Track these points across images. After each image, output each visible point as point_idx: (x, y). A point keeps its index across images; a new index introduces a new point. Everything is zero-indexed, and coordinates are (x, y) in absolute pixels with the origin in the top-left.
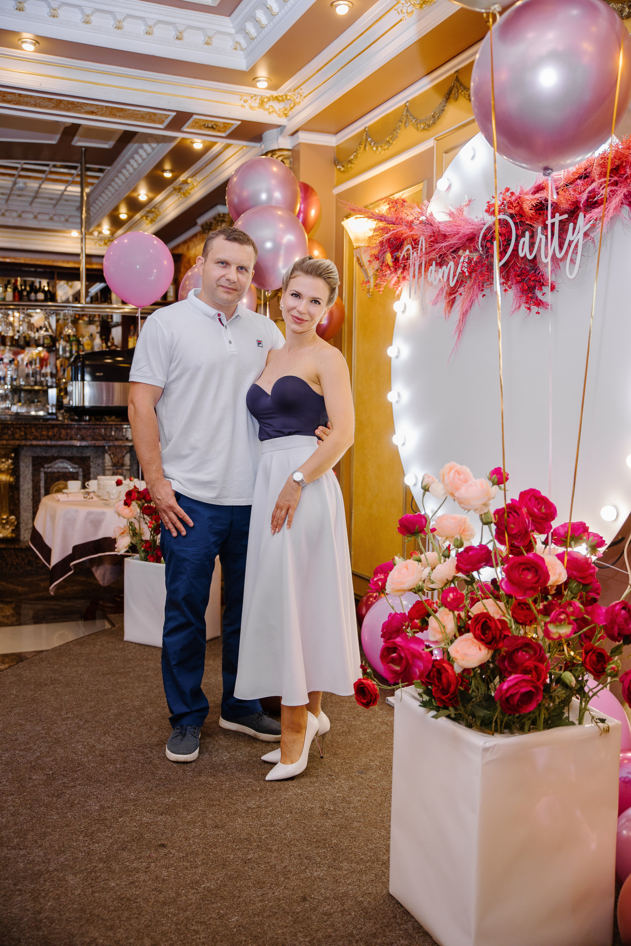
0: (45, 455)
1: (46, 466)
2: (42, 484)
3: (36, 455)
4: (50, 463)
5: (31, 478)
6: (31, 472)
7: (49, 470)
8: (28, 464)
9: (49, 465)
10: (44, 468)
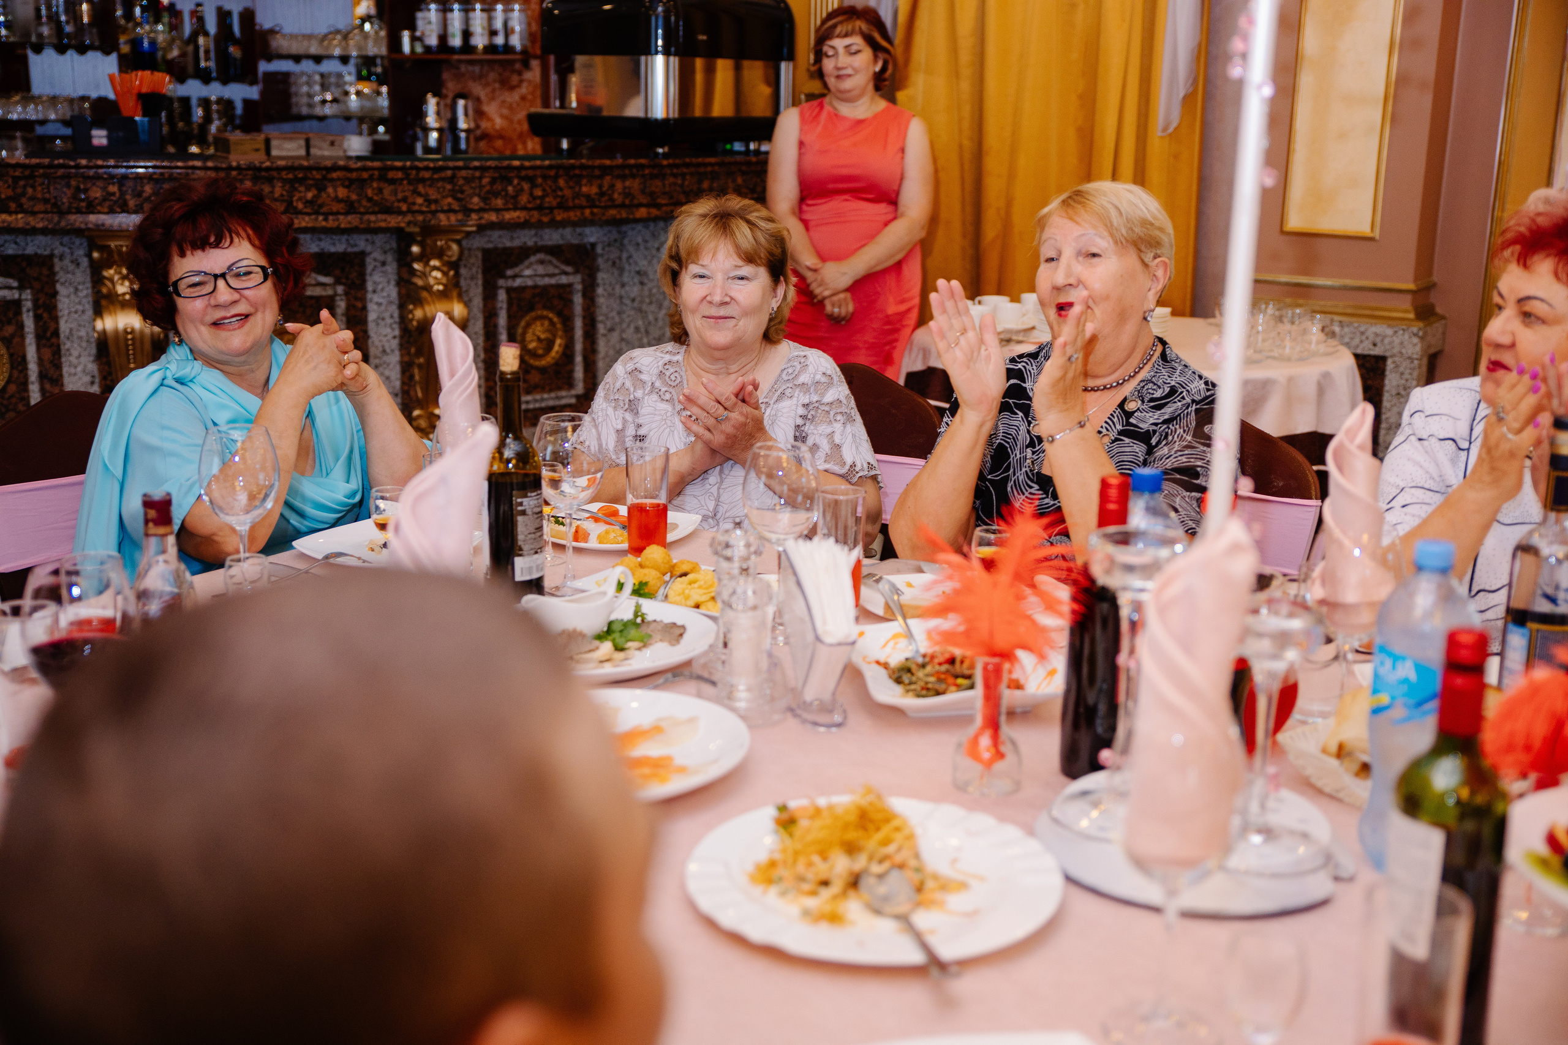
0: (508, 244)
1: (509, 272)
2: (502, 320)
3: (490, 246)
4: (515, 265)
5: (481, 305)
6: (480, 290)
7: (518, 282)
8: (474, 270)
9: (516, 270)
10: (504, 276)
